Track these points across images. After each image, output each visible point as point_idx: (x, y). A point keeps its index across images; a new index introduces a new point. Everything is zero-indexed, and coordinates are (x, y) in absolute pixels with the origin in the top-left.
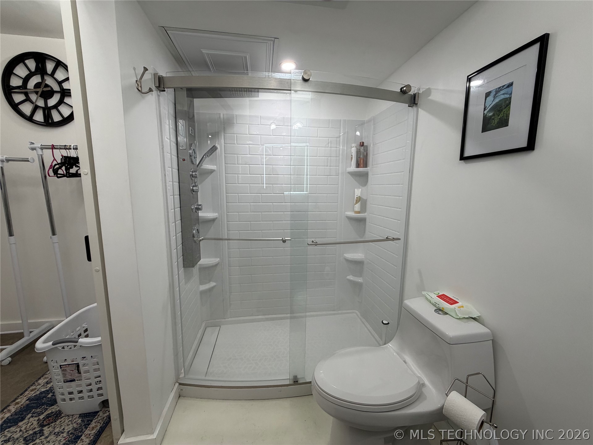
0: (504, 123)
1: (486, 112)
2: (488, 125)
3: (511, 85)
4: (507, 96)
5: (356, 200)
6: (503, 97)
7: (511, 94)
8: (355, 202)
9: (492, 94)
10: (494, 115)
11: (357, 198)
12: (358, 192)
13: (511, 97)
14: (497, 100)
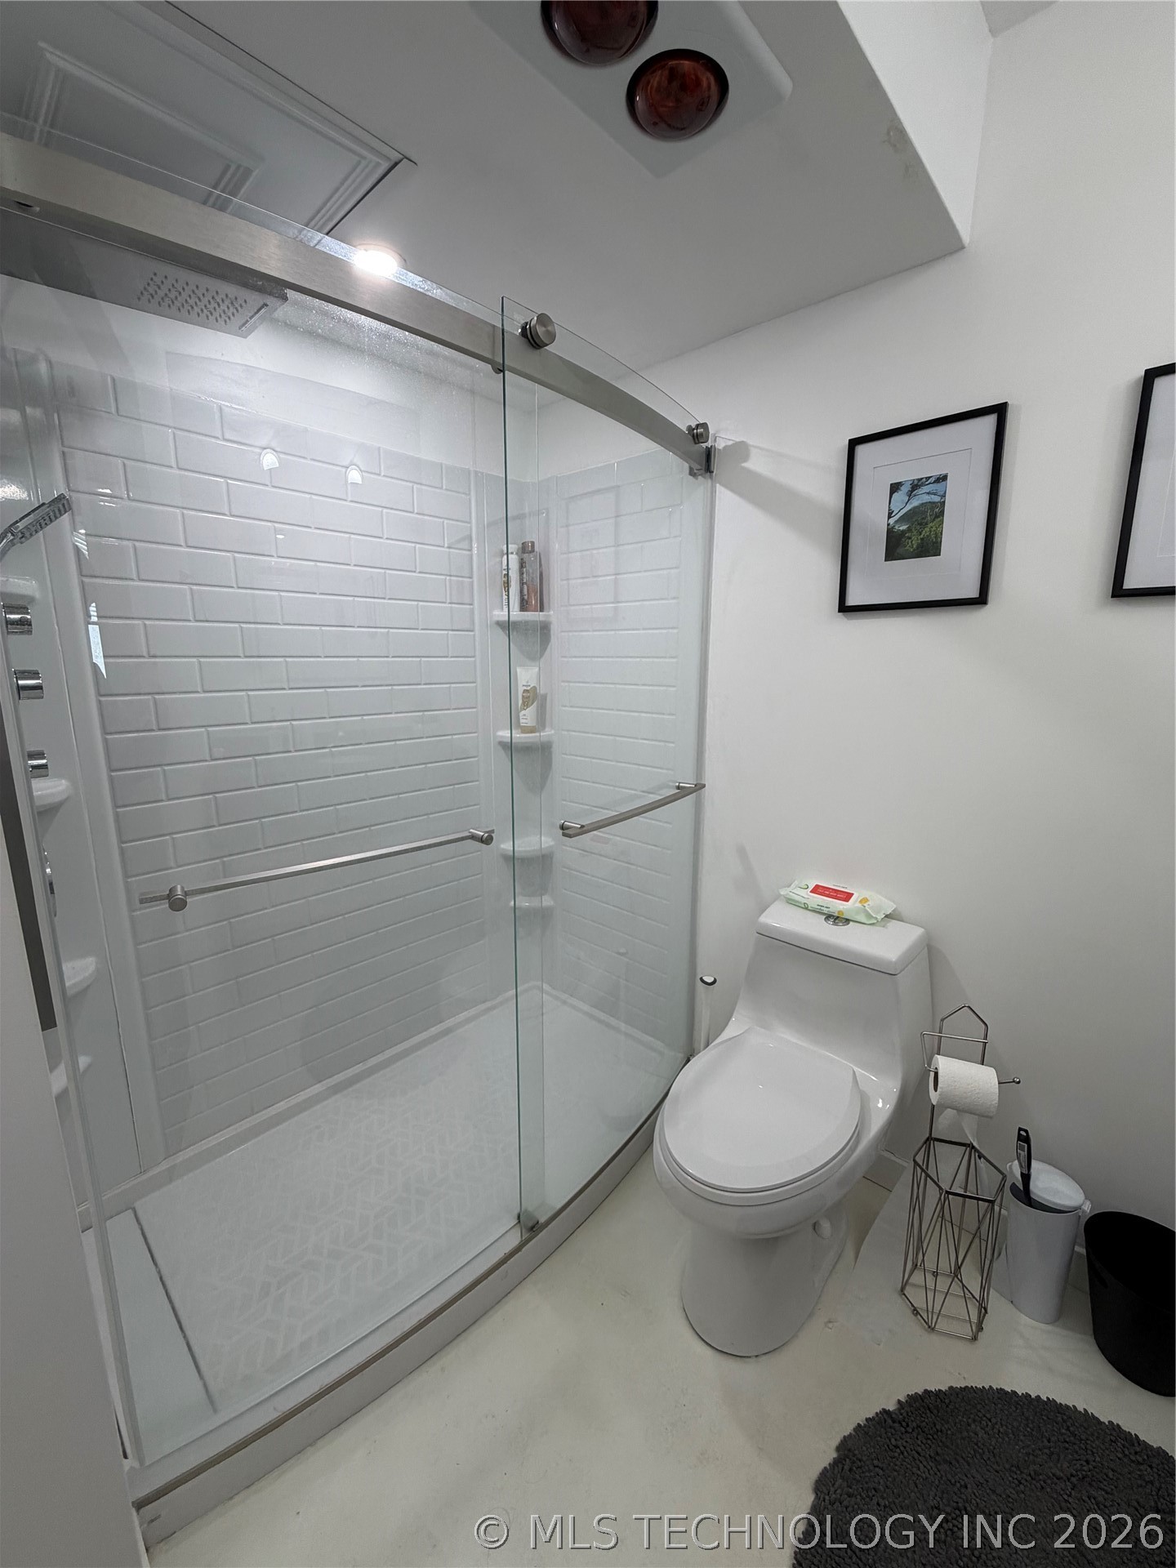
0: (930, 548)
1: (892, 521)
2: (896, 547)
3: (944, 478)
4: (937, 499)
5: (523, 696)
6: (926, 498)
7: (944, 496)
8: (520, 702)
9: (905, 489)
10: (909, 529)
11: (525, 691)
12: (526, 676)
13: (944, 502)
14: (915, 503)
